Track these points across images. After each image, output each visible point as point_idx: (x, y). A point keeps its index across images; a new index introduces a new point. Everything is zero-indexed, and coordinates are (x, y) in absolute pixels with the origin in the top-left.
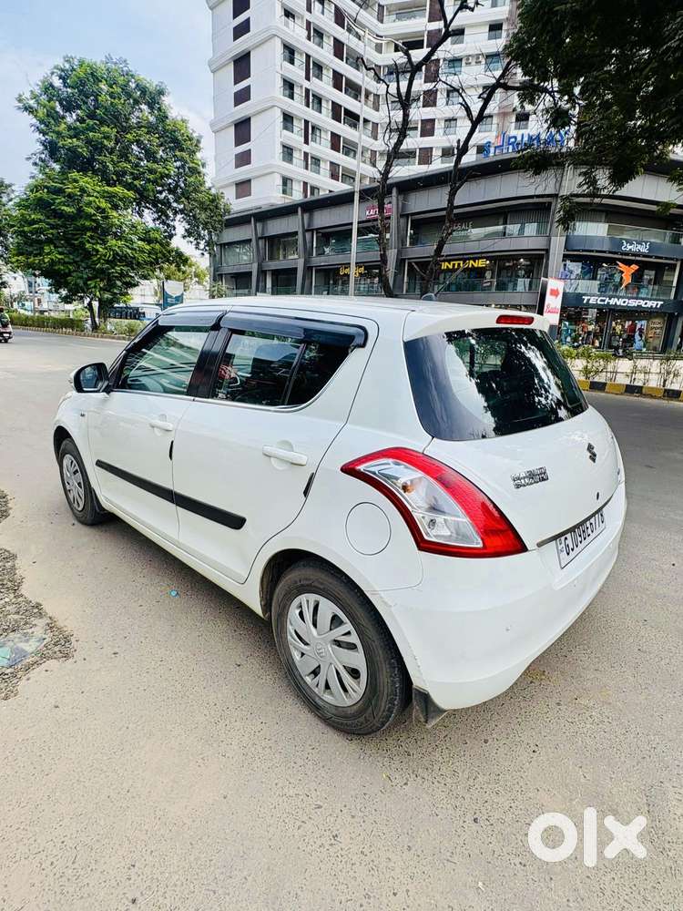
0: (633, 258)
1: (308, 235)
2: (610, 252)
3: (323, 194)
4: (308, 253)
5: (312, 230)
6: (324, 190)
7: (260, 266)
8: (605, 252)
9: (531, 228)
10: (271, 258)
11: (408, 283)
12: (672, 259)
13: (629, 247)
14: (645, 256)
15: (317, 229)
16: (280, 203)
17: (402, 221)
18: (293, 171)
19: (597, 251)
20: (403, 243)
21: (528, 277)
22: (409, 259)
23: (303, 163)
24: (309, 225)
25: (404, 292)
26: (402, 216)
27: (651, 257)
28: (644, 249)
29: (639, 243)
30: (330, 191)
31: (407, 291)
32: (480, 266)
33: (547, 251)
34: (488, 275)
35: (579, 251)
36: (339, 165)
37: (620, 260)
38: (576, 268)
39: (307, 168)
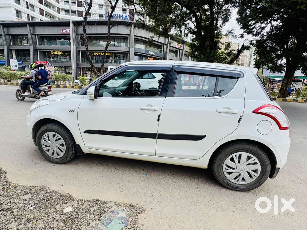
0: (152, 56)
1: (34, 37)
2: (146, 54)
3: (37, 20)
4: (35, 44)
5: (35, 35)
6: (38, 19)
7: (8, 47)
8: (145, 54)
9: (123, 44)
10: (14, 44)
11: (82, 59)
12: (161, 57)
13: (151, 53)
14: (154, 56)
15: (38, 35)
16: (16, 21)
17: (77, 36)
18: (21, 8)
19: (143, 53)
20: (78, 44)
21: (124, 60)
22: (81, 50)
23: (26, 6)
24: (33, 32)
25: (81, 62)
26: (76, 34)
27: (156, 56)
28: (154, 54)
29: (153, 52)
30: (41, 20)
31: (82, 62)
32: (108, 55)
33: (129, 52)
34: (111, 58)
35: (138, 53)
36: (43, 10)
37: (149, 56)
38: (137, 58)
39: (28, 8)
